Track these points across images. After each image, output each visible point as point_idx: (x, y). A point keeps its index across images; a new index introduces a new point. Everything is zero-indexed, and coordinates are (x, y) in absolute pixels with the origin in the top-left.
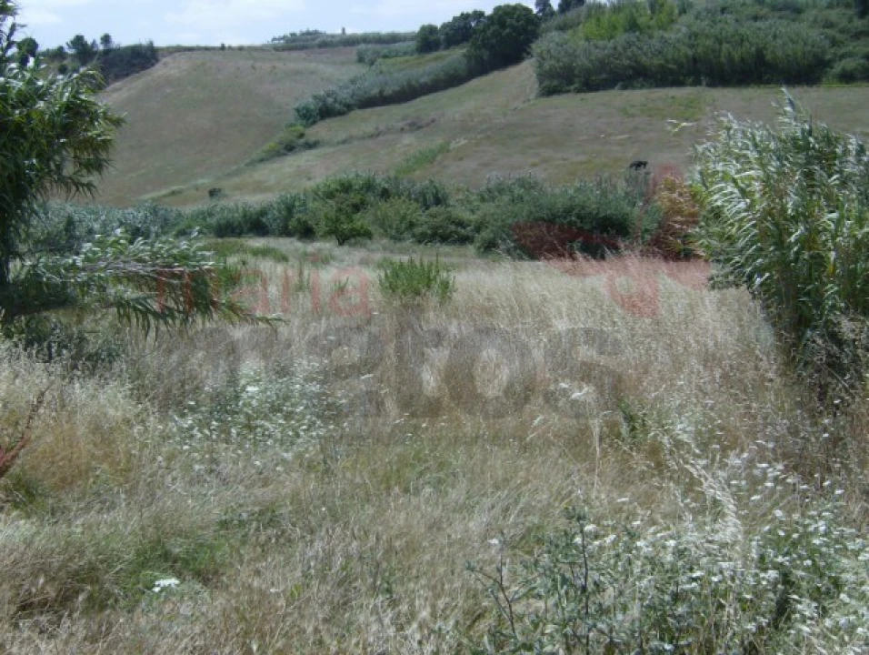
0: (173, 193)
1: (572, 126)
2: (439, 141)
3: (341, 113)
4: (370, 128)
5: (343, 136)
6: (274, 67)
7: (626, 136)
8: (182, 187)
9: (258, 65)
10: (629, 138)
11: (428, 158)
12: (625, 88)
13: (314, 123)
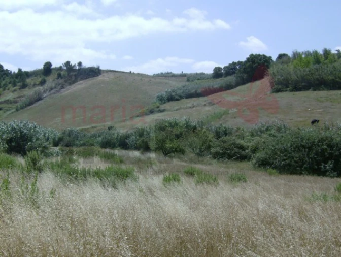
1: (291, 105)
2: (223, 109)
3: (177, 100)
4: (189, 105)
5: (176, 108)
6: (150, 80)
7: (322, 110)
9: (143, 79)
10: (324, 111)
11: (219, 116)
12: (314, 90)
13: (165, 103)
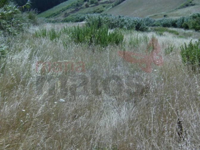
0: (155, 15)
8: (157, 14)
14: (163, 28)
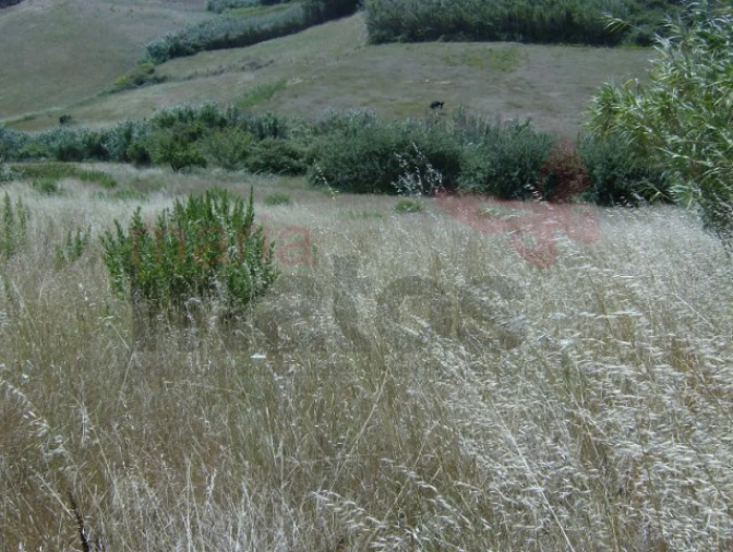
0: (27, 119)
1: (399, 71)
2: (276, 78)
3: (189, 54)
4: (213, 67)
5: (189, 72)
6: (131, 11)
7: (448, 82)
8: (35, 113)
9: (116, 8)
10: (452, 84)
11: (267, 94)
12: (447, 40)
13: (164, 61)
14: (59, 163)
